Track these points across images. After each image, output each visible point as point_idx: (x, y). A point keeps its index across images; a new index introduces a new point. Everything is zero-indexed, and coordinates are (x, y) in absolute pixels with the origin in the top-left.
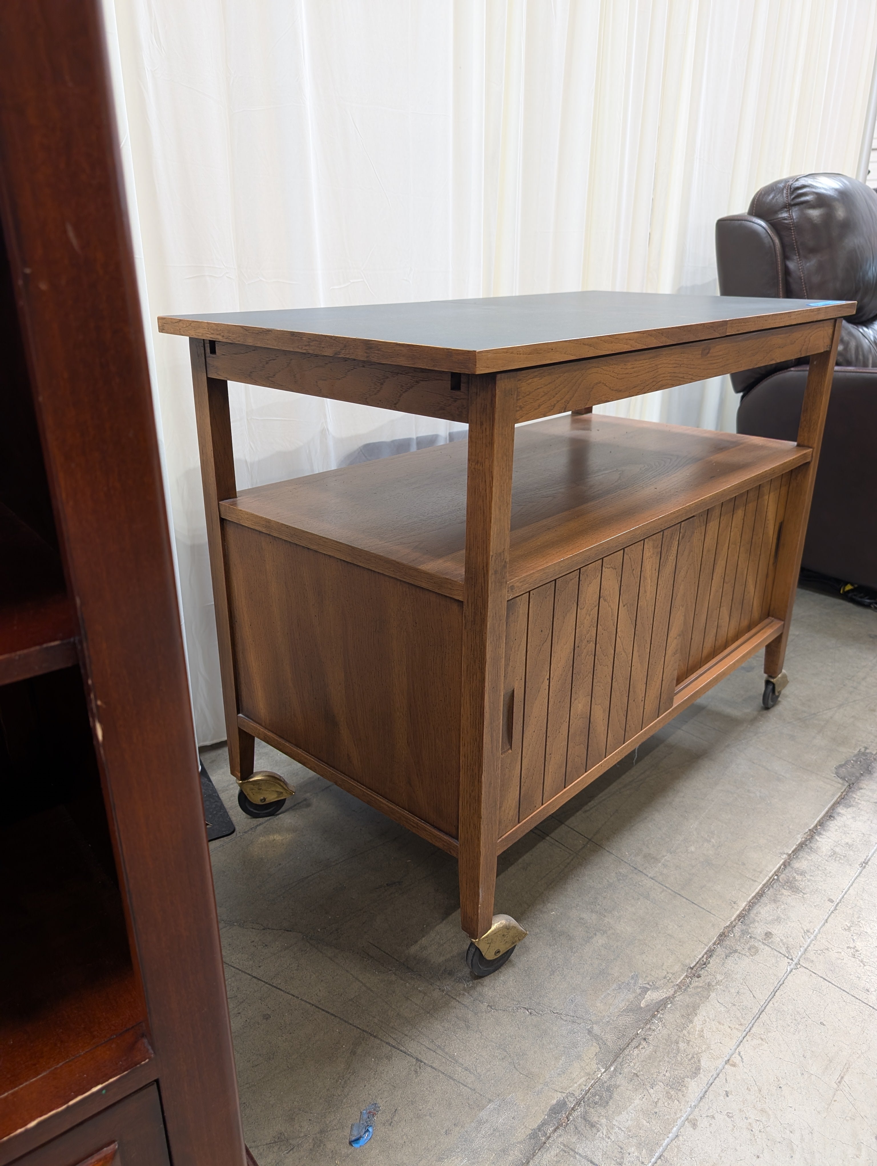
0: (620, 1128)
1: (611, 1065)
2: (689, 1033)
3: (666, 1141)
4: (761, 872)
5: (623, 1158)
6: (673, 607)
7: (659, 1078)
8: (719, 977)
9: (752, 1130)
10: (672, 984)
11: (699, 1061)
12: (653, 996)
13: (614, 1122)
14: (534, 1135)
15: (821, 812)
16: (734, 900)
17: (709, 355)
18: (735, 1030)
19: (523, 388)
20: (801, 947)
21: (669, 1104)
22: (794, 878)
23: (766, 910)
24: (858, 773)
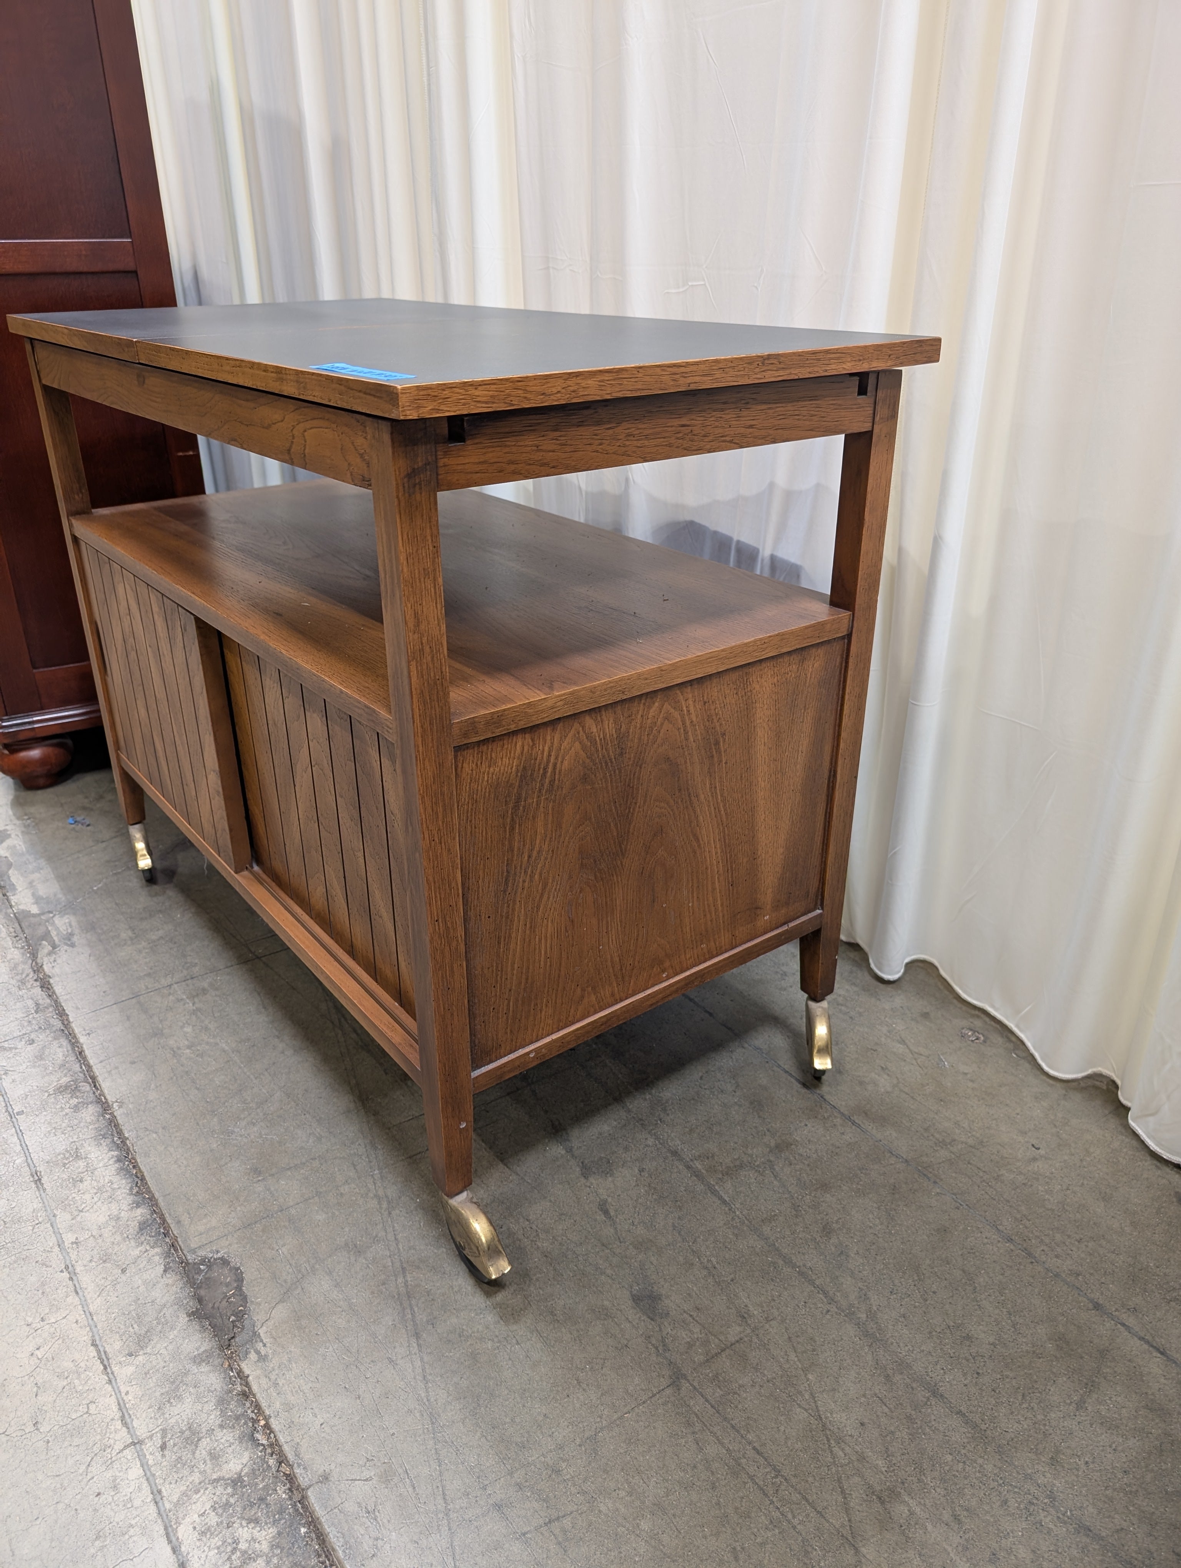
10: (44, 962)
22: (77, 1097)
23: (59, 1051)
24: (202, 1292)
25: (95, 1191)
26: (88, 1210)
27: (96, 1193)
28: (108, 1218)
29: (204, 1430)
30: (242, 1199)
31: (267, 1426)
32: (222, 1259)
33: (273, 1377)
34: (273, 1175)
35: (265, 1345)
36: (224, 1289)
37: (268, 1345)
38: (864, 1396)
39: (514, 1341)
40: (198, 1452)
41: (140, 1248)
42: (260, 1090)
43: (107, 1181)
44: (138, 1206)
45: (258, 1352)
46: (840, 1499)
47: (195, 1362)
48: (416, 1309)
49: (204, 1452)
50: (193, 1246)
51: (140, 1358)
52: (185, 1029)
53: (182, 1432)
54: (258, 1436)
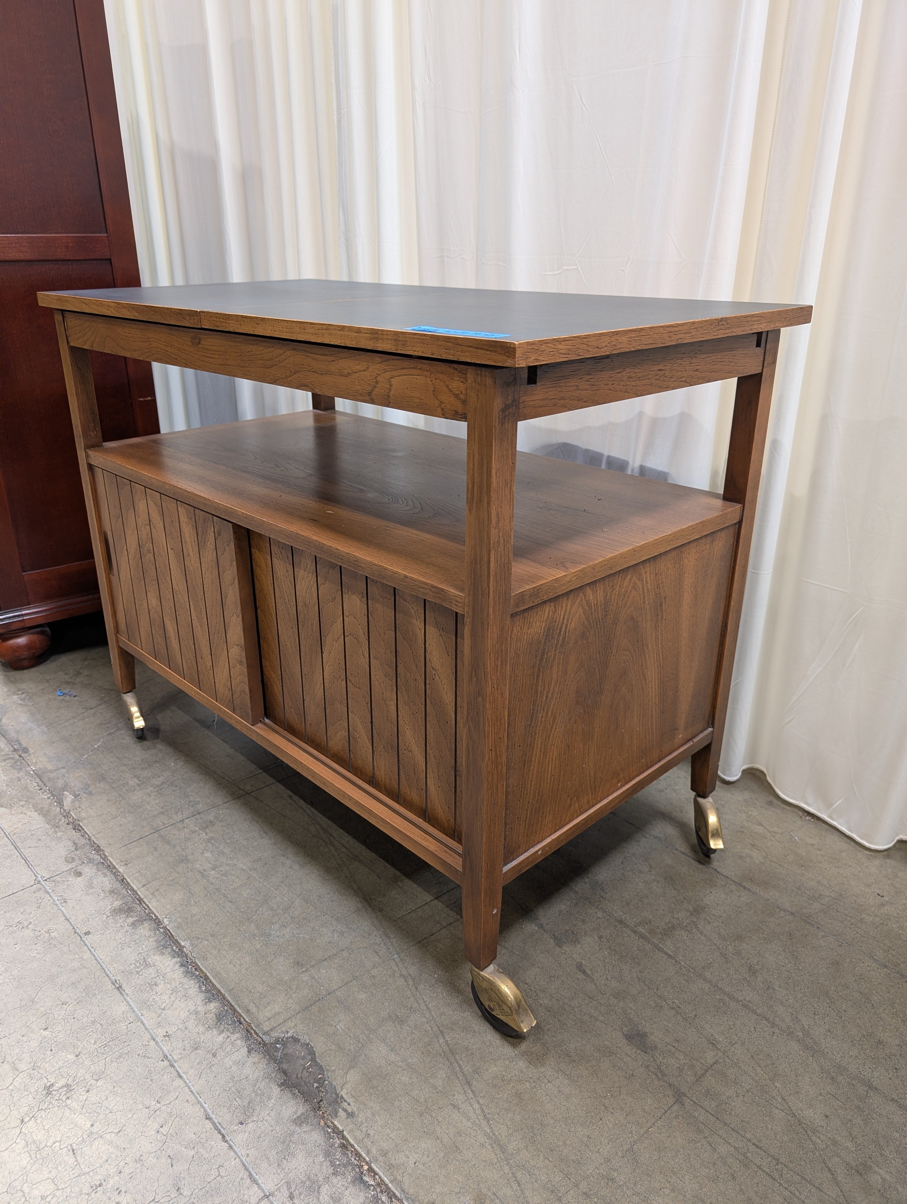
4: (153, 894)
10: (72, 809)
20: (53, 890)
22: (132, 917)
23: (106, 881)
24: (285, 1066)
25: (170, 992)
26: (169, 1008)
27: (172, 994)
28: (188, 1013)
29: (320, 1179)
30: (294, 987)
31: (370, 1170)
32: (292, 1037)
33: (364, 1129)
34: (313, 966)
35: (349, 1104)
36: (302, 1062)
37: (352, 1104)
38: (821, 1094)
39: (546, 1080)
40: (321, 1197)
41: (222, 1036)
42: (282, 899)
43: (178, 983)
44: (210, 1002)
45: (345, 1110)
46: (829, 1175)
47: (296, 1124)
48: (461, 1062)
49: (326, 1196)
50: (266, 1029)
51: (250, 1125)
52: (205, 855)
53: (303, 1183)
54: (366, 1178)
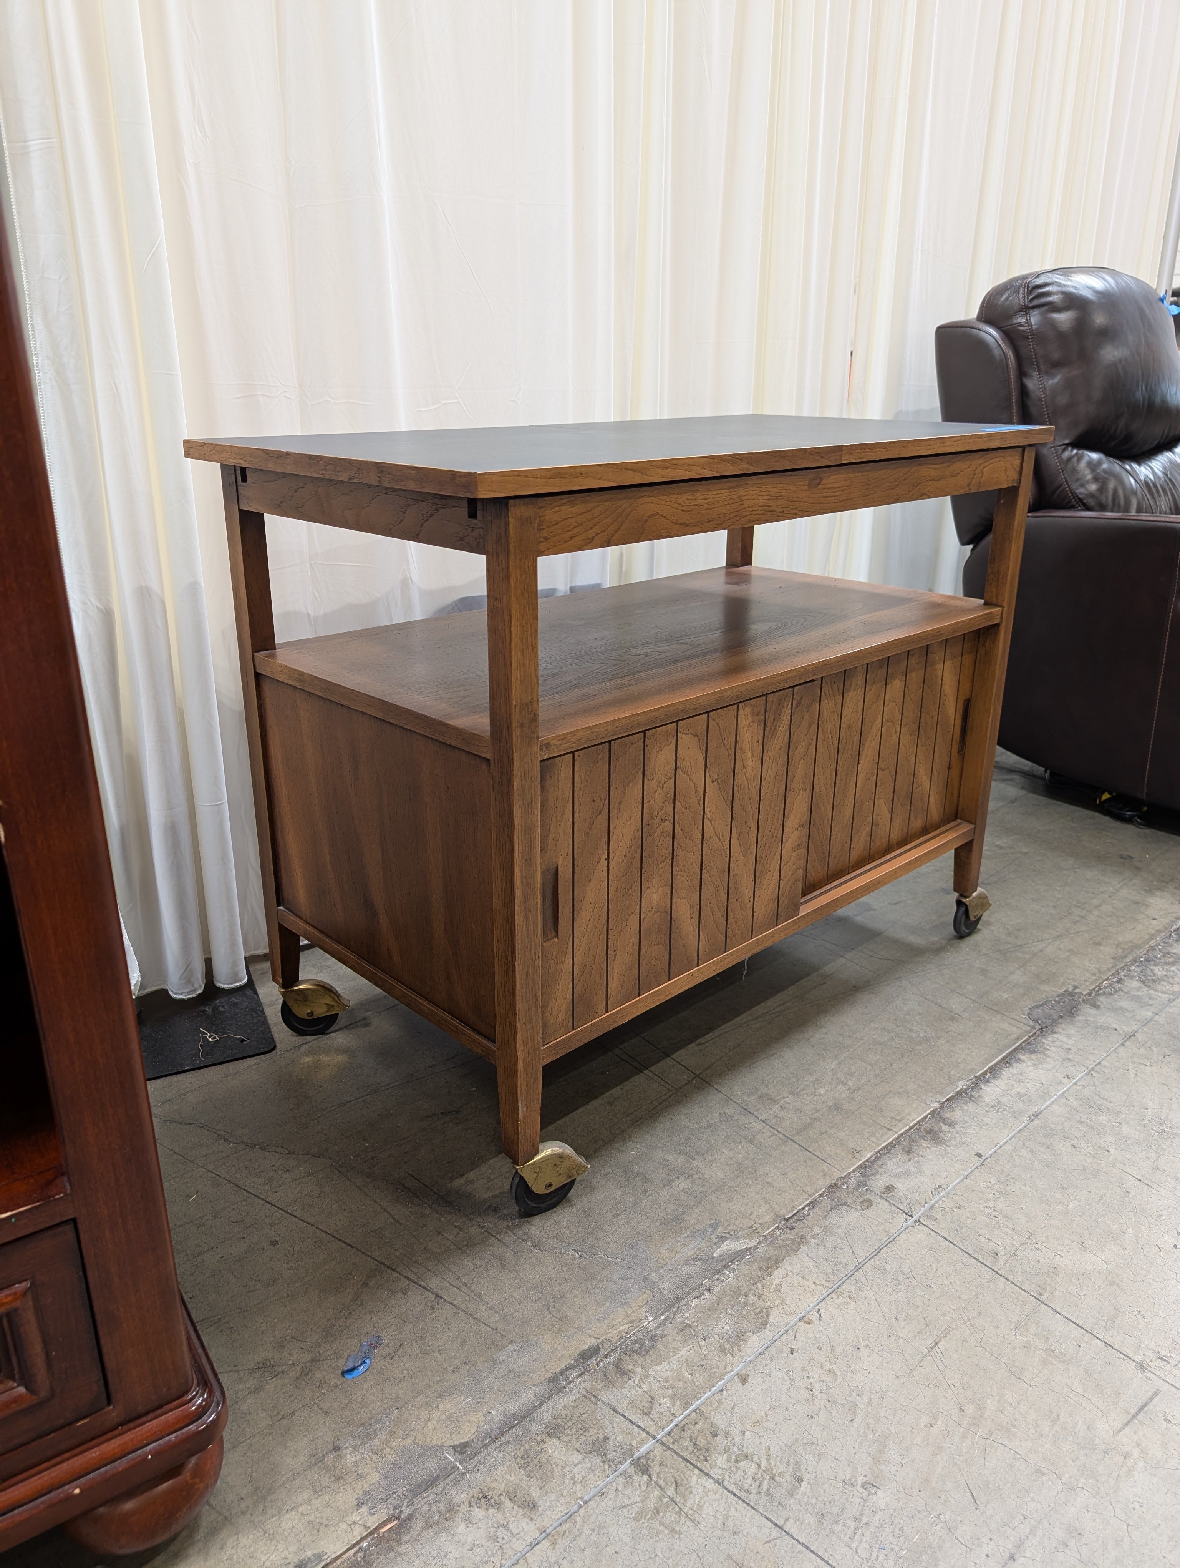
0: (655, 1378)
1: (662, 1314)
2: (763, 1286)
3: (706, 1395)
4: (901, 1121)
5: (651, 1408)
6: (790, 790)
7: (716, 1330)
8: (816, 1230)
9: (812, 1390)
10: (757, 1235)
11: (768, 1316)
12: (730, 1246)
13: (651, 1372)
14: (554, 1379)
15: (996, 1057)
16: (858, 1149)
17: (820, 486)
18: (820, 1287)
19: (547, 517)
20: (926, 1203)
21: (720, 1357)
22: (941, 1128)
24: (1056, 1018)
30: (978, 1019)
32: (1029, 1016)
34: (951, 1012)
35: (1068, 988)
36: (1046, 1011)
45: (1074, 989)
50: (1029, 1028)
